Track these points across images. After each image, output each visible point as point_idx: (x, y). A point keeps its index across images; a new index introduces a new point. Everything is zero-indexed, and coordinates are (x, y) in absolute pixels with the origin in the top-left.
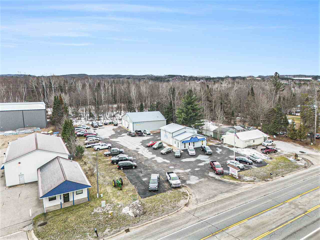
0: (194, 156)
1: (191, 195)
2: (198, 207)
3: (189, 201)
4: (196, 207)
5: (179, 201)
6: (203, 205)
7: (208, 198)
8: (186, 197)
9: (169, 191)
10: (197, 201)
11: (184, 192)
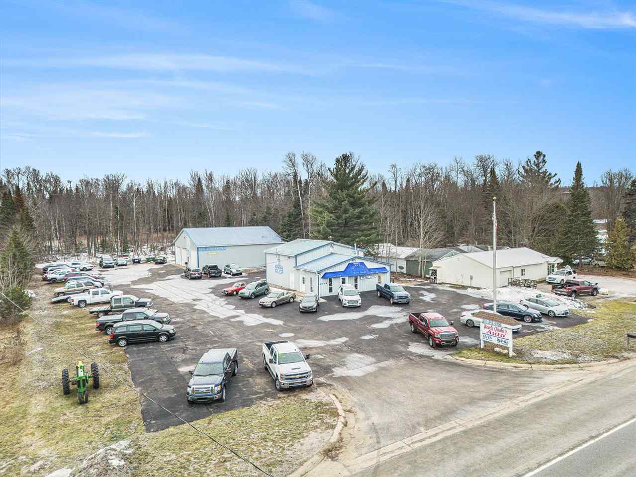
0: (356, 310)
1: (349, 411)
2: (382, 459)
3: (340, 434)
4: (374, 462)
5: (298, 435)
6: (404, 451)
7: (421, 420)
8: (330, 420)
9: (267, 401)
10: (377, 432)
11: (324, 401)
